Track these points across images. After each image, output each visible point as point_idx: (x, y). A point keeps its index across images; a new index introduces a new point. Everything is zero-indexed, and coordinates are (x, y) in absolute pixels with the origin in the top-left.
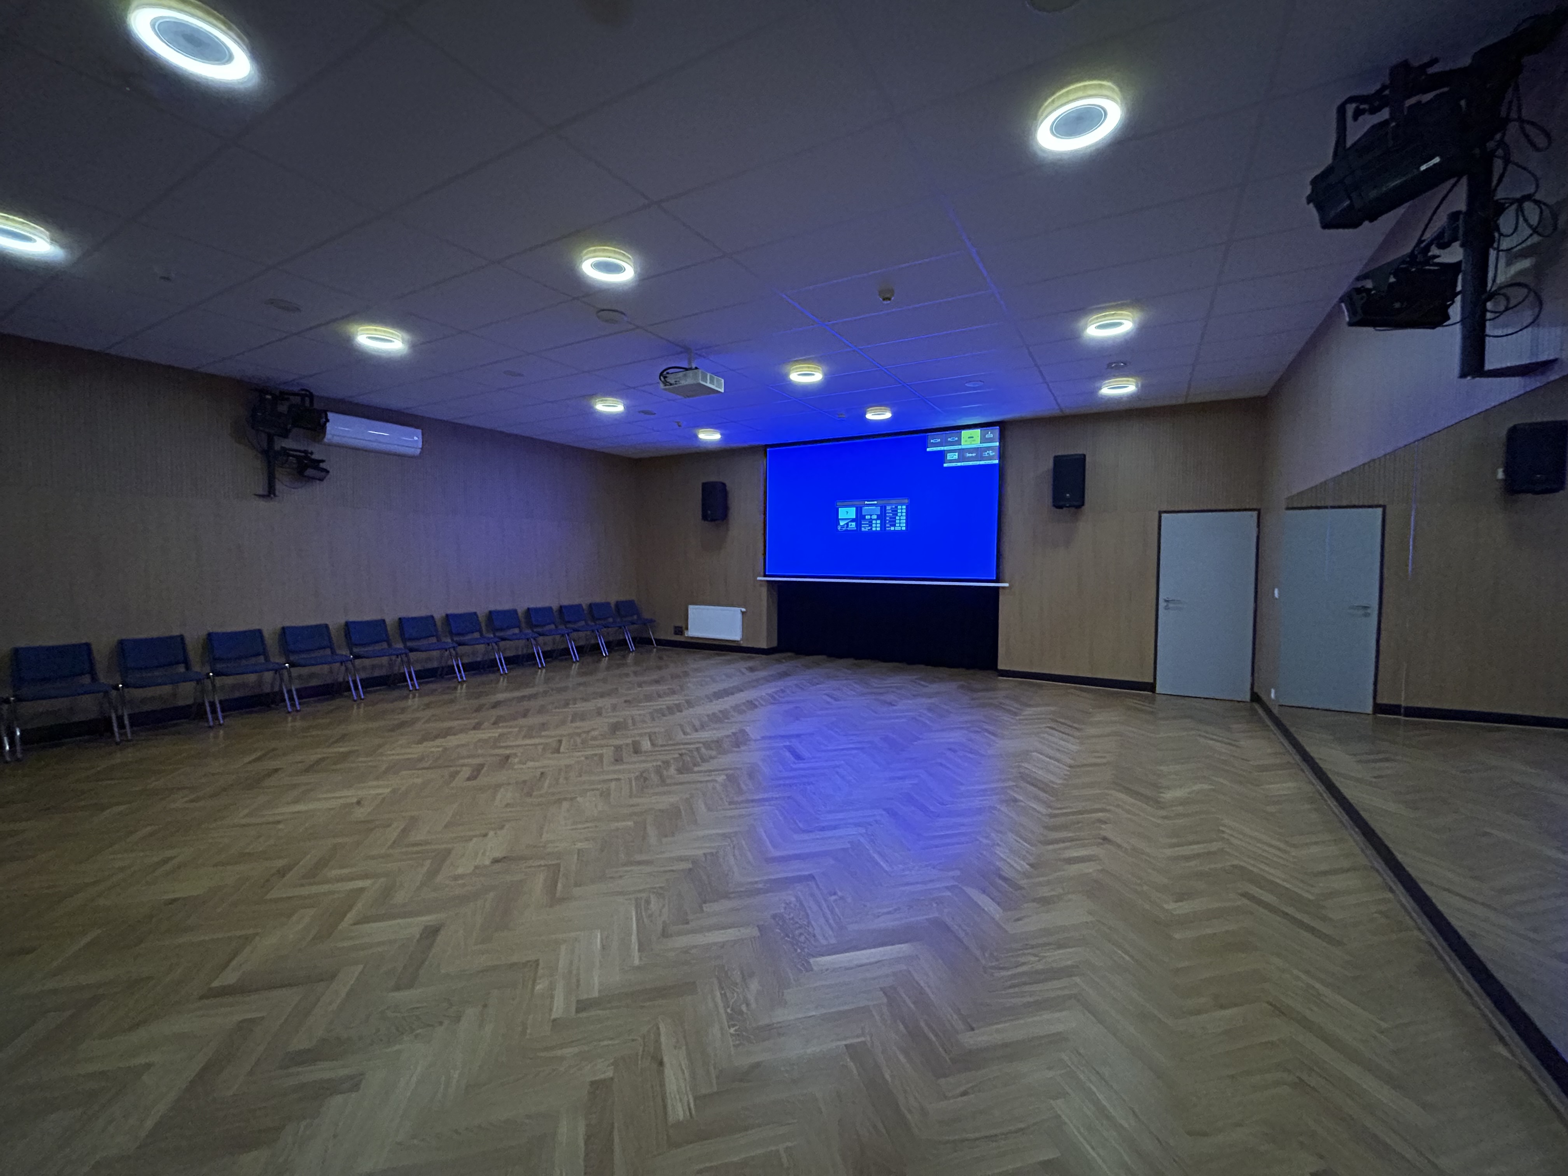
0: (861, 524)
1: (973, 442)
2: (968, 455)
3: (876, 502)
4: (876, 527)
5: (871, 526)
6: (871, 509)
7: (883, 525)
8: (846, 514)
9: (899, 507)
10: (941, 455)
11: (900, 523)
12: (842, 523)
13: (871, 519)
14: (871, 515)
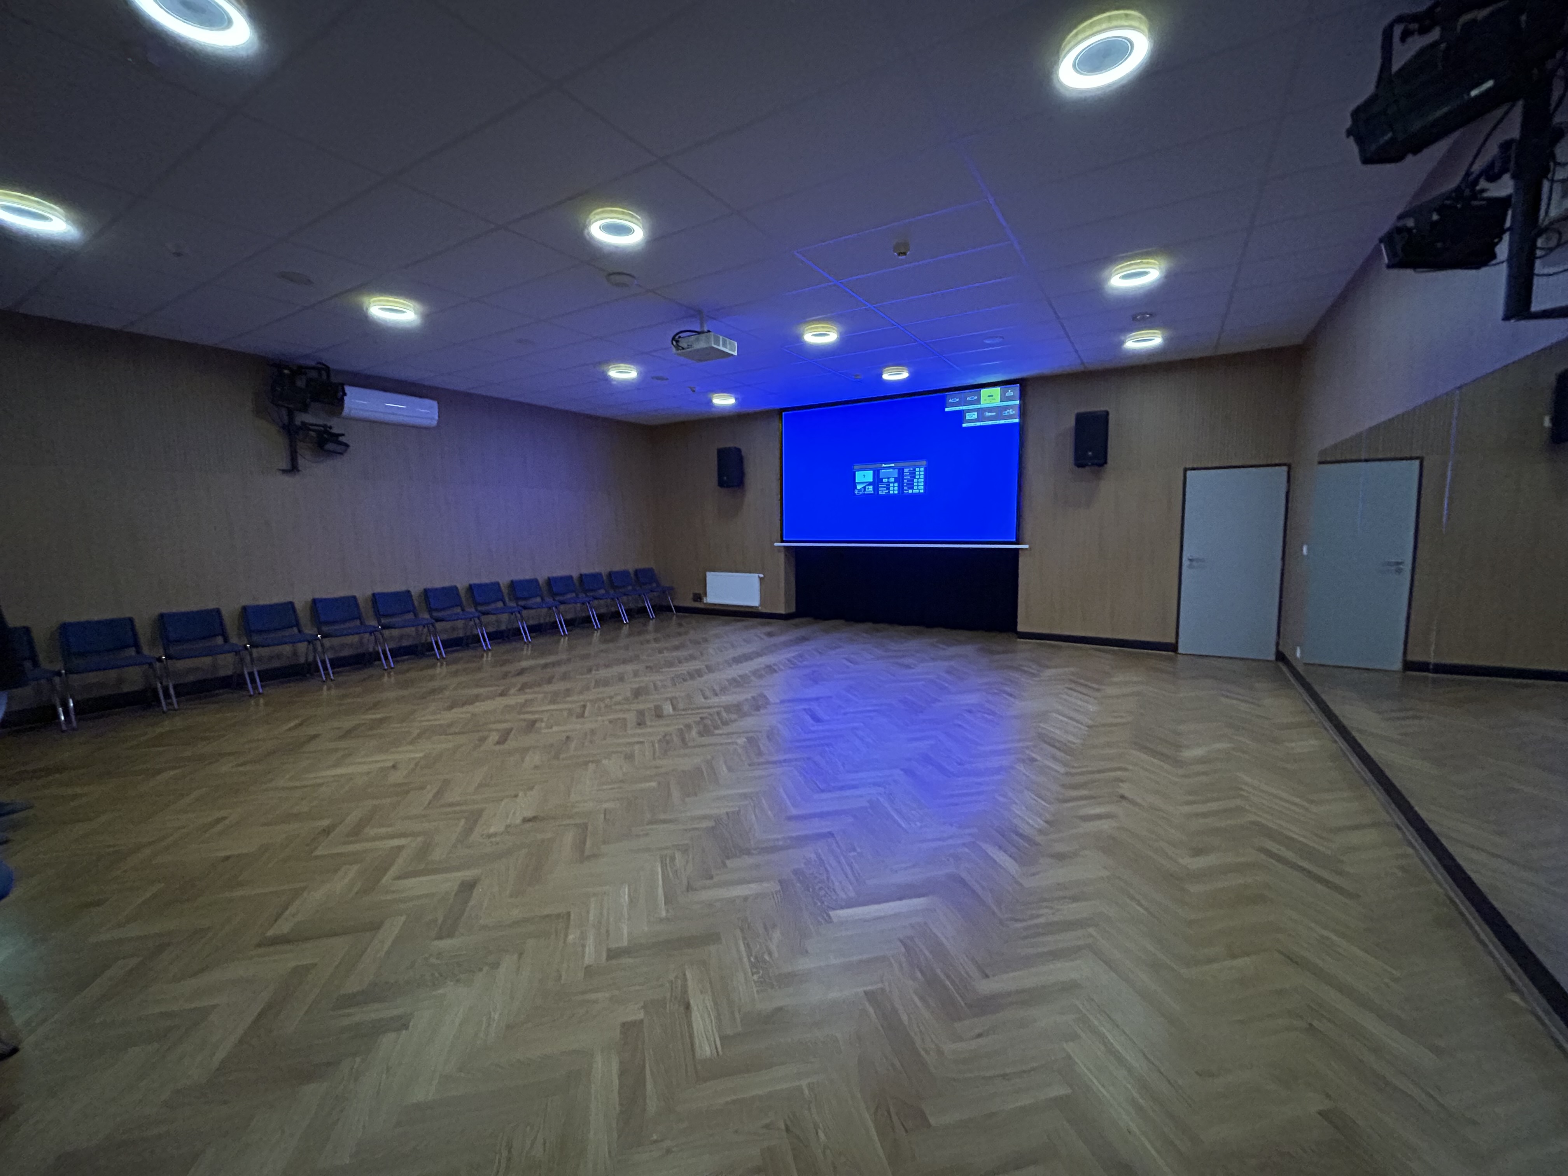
0: (878, 487)
1: (994, 401)
2: (988, 414)
3: (893, 465)
4: (894, 490)
5: (888, 489)
6: (889, 471)
7: (901, 488)
8: (864, 477)
9: (917, 469)
10: (960, 415)
11: (918, 486)
12: (859, 487)
13: (888, 482)
14: (888, 478)
